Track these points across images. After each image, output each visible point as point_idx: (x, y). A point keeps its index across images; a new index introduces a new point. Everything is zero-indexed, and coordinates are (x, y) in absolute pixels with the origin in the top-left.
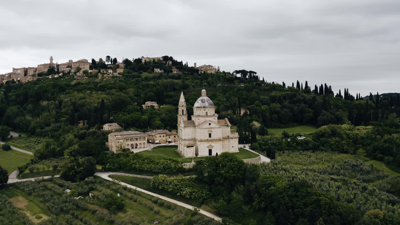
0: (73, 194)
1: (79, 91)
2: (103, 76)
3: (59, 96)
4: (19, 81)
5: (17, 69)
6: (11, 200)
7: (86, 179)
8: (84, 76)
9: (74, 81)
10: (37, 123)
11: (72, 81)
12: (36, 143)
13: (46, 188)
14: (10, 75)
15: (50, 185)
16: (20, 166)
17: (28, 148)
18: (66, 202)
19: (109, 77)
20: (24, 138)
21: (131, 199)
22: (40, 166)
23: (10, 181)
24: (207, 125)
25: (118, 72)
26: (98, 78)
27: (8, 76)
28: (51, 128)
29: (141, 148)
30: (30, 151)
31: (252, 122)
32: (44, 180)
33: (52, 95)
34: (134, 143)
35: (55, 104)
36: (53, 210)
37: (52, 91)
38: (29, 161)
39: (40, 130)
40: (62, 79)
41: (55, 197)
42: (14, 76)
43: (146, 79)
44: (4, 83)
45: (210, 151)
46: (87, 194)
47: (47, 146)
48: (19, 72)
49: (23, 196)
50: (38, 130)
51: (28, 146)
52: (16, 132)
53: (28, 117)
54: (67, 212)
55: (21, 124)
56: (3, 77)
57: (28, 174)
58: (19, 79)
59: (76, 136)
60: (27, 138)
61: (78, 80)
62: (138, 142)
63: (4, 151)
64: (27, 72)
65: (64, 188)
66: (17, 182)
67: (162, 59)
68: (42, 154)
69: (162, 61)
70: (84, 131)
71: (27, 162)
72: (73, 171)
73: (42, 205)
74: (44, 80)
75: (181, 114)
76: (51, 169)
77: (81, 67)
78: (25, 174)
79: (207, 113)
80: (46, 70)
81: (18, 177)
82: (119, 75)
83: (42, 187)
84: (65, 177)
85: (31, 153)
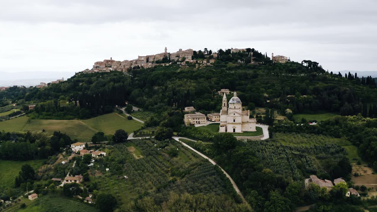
0: (157, 147)
1: (180, 79)
2: (199, 65)
3: (166, 83)
4: (142, 67)
5: (141, 57)
6: (128, 148)
7: (165, 140)
8: (186, 66)
9: (179, 69)
10: (150, 102)
11: (178, 69)
12: (148, 116)
13: (145, 143)
14: (136, 61)
15: (148, 142)
16: (135, 130)
17: (142, 119)
18: (153, 150)
19: (203, 66)
20: (141, 111)
21: (182, 151)
22: (145, 131)
23: (129, 138)
24: (233, 115)
25: (210, 62)
26: (195, 68)
27: (135, 62)
28: (157, 106)
29: (202, 124)
30: (142, 121)
31: (286, 109)
32: (146, 139)
33: (162, 81)
34: (198, 121)
35: (162, 89)
36: (146, 154)
37: (162, 78)
38: (140, 128)
39: (151, 107)
40: (171, 67)
41: (148, 148)
42: (139, 62)
43: (230, 69)
44: (132, 68)
45: (234, 130)
46: (164, 147)
47: (152, 119)
48: (143, 59)
49: (134, 146)
50: (150, 107)
51: (142, 118)
52: (137, 107)
53: (145, 98)
54: (152, 155)
55: (140, 102)
56: (131, 62)
57: (139, 135)
58: (142, 65)
59: (169, 114)
60: (143, 112)
61: (182, 68)
62: (200, 120)
63: (128, 120)
64: (148, 59)
65: (154, 144)
66: (132, 139)
67: (245, 50)
68: (148, 124)
69: (246, 52)
70: (174, 111)
71: (139, 128)
72: (161, 135)
73: (141, 151)
74: (159, 68)
75: (224, 106)
76: (151, 133)
77: (186, 57)
78: (137, 135)
79: (235, 107)
80: (161, 58)
81: (134, 136)
82: (211, 65)
83: (144, 142)
84: (157, 138)
85: (143, 122)
